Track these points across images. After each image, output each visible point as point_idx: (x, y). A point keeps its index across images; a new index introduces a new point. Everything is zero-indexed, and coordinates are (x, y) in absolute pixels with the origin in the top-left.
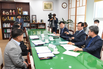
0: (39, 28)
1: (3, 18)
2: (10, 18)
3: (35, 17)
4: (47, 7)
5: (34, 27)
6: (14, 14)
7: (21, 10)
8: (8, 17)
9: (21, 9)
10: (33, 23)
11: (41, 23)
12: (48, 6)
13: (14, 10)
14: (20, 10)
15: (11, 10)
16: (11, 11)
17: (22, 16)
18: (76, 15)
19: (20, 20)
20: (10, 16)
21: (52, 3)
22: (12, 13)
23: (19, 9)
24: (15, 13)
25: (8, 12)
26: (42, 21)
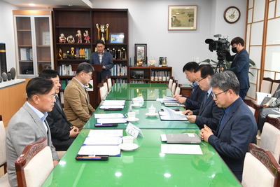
0: (154, 82)
1: (60, 51)
2: (77, 51)
3: (143, 48)
4: (179, 22)
5: (138, 78)
6: (87, 40)
7: (105, 32)
8: (73, 48)
9: (105, 27)
10: (137, 67)
11: (160, 66)
12: (184, 19)
13: (87, 32)
14: (103, 31)
15: (79, 31)
16: (79, 34)
17: (108, 45)
18: (264, 46)
19: (101, 58)
20: (78, 46)
21: (195, 8)
22: (83, 37)
23: (100, 26)
24: (89, 38)
25: (71, 37)
26: (161, 60)
